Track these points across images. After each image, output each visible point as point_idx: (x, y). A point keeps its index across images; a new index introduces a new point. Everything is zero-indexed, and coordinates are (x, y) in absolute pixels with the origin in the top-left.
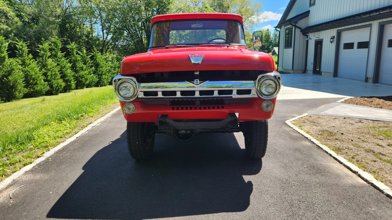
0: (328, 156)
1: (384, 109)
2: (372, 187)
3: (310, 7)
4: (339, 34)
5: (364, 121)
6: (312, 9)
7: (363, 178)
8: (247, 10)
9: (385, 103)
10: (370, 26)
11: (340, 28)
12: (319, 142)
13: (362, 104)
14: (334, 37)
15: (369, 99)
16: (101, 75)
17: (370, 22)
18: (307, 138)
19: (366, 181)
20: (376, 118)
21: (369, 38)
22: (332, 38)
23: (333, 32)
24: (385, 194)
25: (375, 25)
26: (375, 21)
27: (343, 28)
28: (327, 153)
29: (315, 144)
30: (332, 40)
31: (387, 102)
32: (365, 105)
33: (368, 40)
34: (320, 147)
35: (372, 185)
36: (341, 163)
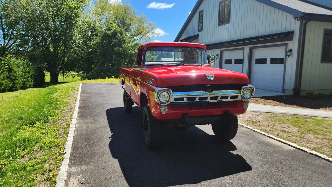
0: (264, 136)
1: (267, 105)
2: (300, 151)
3: (198, 32)
4: (221, 53)
5: (262, 113)
6: (200, 33)
7: (292, 146)
8: (144, 28)
9: (265, 101)
10: (243, 49)
11: (222, 49)
12: (252, 128)
13: (252, 102)
14: (218, 55)
15: (255, 99)
16: (15, 80)
17: (243, 47)
18: (243, 126)
19: (294, 147)
20: (268, 111)
21: (243, 57)
22: (217, 56)
23: (217, 51)
24: (309, 153)
25: (247, 48)
26: (246, 46)
27: (224, 49)
28: (262, 134)
29: (250, 129)
30: (217, 57)
31: (266, 100)
32: (255, 103)
33: (242, 58)
34: (255, 131)
35: (299, 149)
36: (274, 139)
